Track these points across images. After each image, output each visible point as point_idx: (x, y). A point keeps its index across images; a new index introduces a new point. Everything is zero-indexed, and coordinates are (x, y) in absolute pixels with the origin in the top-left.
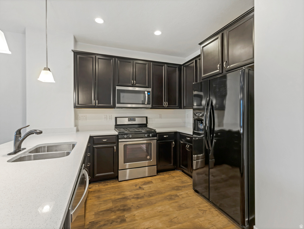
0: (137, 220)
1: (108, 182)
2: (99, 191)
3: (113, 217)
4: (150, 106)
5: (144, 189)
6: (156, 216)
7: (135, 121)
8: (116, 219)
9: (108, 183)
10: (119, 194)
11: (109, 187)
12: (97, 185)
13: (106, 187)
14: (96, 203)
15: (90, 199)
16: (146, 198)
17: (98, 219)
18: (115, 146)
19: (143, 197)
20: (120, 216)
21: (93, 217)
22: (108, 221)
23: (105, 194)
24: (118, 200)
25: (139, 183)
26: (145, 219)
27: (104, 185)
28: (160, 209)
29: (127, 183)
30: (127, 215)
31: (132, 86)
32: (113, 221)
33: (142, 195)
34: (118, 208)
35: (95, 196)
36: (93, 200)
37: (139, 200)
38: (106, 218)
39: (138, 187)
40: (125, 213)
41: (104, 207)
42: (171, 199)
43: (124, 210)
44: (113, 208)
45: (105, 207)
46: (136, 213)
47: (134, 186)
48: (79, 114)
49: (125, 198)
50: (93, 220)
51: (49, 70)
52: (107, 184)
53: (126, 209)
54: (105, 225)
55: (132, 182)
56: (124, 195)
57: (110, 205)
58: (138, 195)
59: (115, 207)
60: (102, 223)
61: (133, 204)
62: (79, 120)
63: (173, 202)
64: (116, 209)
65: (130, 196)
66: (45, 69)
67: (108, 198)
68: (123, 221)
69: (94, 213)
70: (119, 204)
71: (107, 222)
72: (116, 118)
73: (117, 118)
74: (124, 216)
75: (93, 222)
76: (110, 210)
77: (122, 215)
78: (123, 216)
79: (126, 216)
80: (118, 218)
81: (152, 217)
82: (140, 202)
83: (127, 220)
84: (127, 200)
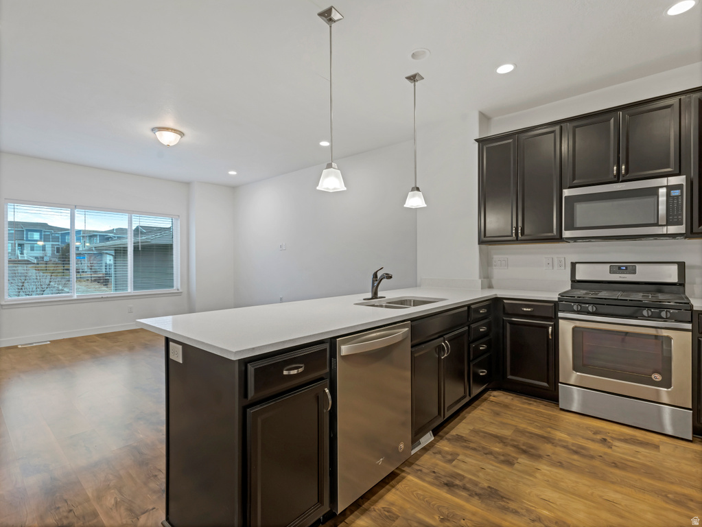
0: (536, 477)
1: (535, 402)
2: (506, 406)
3: (497, 448)
4: (681, 229)
5: (613, 447)
6: (586, 499)
7: (635, 273)
8: (499, 453)
9: (535, 404)
10: (541, 428)
11: (531, 409)
12: (510, 397)
13: (526, 406)
14: (486, 419)
15: (482, 410)
16: (597, 463)
17: (472, 438)
18: (550, 325)
19: (592, 457)
20: (509, 455)
21: (468, 432)
22: (483, 448)
23: (511, 415)
24: (527, 434)
25: (611, 432)
26: (555, 486)
27: (524, 403)
28: (612, 495)
29: (579, 420)
30: (523, 460)
31: (616, 179)
32: (491, 453)
33: (592, 453)
34: (516, 443)
35: (492, 410)
36: (484, 413)
37: (575, 457)
38: (484, 443)
39: (599, 437)
40: (523, 456)
41: (493, 430)
42: (678, 503)
43: (524, 452)
44: (507, 439)
45: (496, 430)
46: (545, 468)
47: (591, 431)
48: (495, 257)
49: (548, 440)
50: (464, 435)
51: (418, 189)
52: (531, 402)
53: (530, 452)
54: (474, 449)
55: (595, 424)
56: (549, 433)
57: (507, 433)
58: (583, 448)
59: (512, 440)
60: (472, 445)
61: (553, 454)
62: (494, 267)
63: (676, 512)
64: (511, 443)
65: (560, 440)
66: (413, 190)
67: (513, 423)
68: (509, 463)
69: (471, 428)
70: (523, 439)
71: (480, 449)
72: (573, 265)
73: (577, 265)
74: (517, 459)
75: (463, 437)
76: (501, 439)
77: (514, 455)
78: (514, 457)
79: (520, 460)
80: (503, 455)
81: (573, 494)
82: (574, 460)
83: (516, 466)
84: (547, 443)
